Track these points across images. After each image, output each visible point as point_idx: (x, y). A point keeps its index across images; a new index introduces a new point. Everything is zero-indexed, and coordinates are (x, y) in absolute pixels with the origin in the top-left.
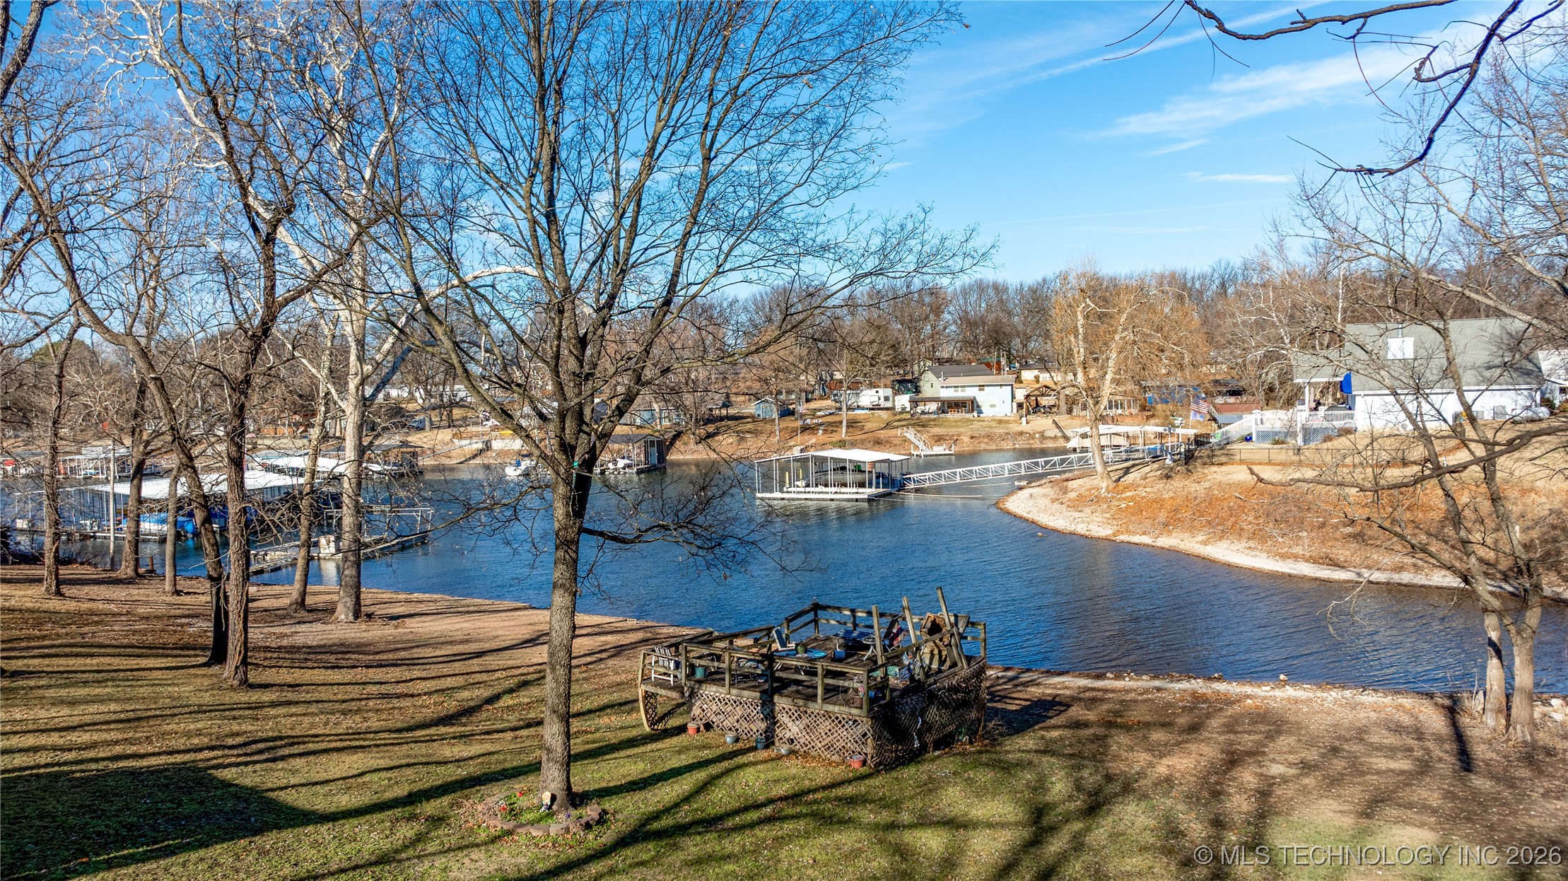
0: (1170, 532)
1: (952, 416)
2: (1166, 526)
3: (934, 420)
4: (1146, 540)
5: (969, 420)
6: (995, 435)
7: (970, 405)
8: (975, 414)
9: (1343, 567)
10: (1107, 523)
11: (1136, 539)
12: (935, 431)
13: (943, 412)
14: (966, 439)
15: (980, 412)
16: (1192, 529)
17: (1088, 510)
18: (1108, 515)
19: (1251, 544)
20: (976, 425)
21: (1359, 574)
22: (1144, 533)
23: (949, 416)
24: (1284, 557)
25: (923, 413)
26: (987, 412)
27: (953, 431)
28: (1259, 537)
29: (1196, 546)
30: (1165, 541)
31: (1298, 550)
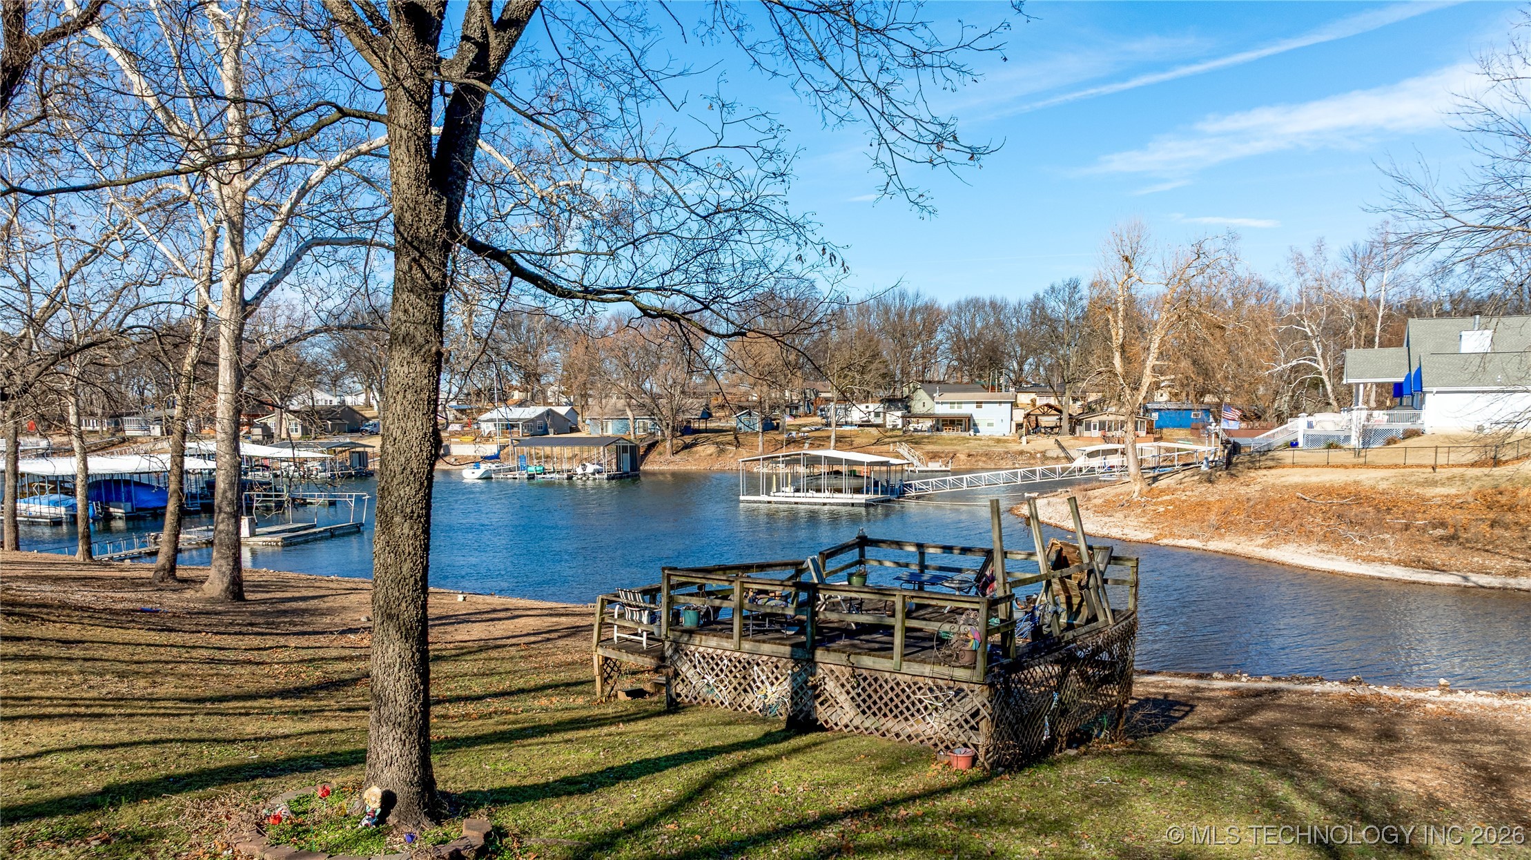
0: (1222, 536)
1: (947, 434)
2: (1219, 529)
3: (928, 437)
4: (1194, 543)
5: (964, 438)
6: (992, 455)
7: (966, 423)
8: (972, 432)
9: (1444, 571)
10: (1145, 526)
11: (1183, 542)
12: (930, 448)
13: (938, 430)
14: (962, 457)
15: (977, 431)
16: (1248, 532)
17: (1120, 515)
18: (1144, 520)
19: (1323, 546)
20: (973, 443)
21: (1466, 578)
22: (1192, 537)
23: (944, 433)
24: (1368, 560)
25: (916, 430)
26: (984, 431)
27: (948, 449)
28: (1332, 540)
29: (1257, 549)
30: (1216, 545)
31: (1382, 553)
